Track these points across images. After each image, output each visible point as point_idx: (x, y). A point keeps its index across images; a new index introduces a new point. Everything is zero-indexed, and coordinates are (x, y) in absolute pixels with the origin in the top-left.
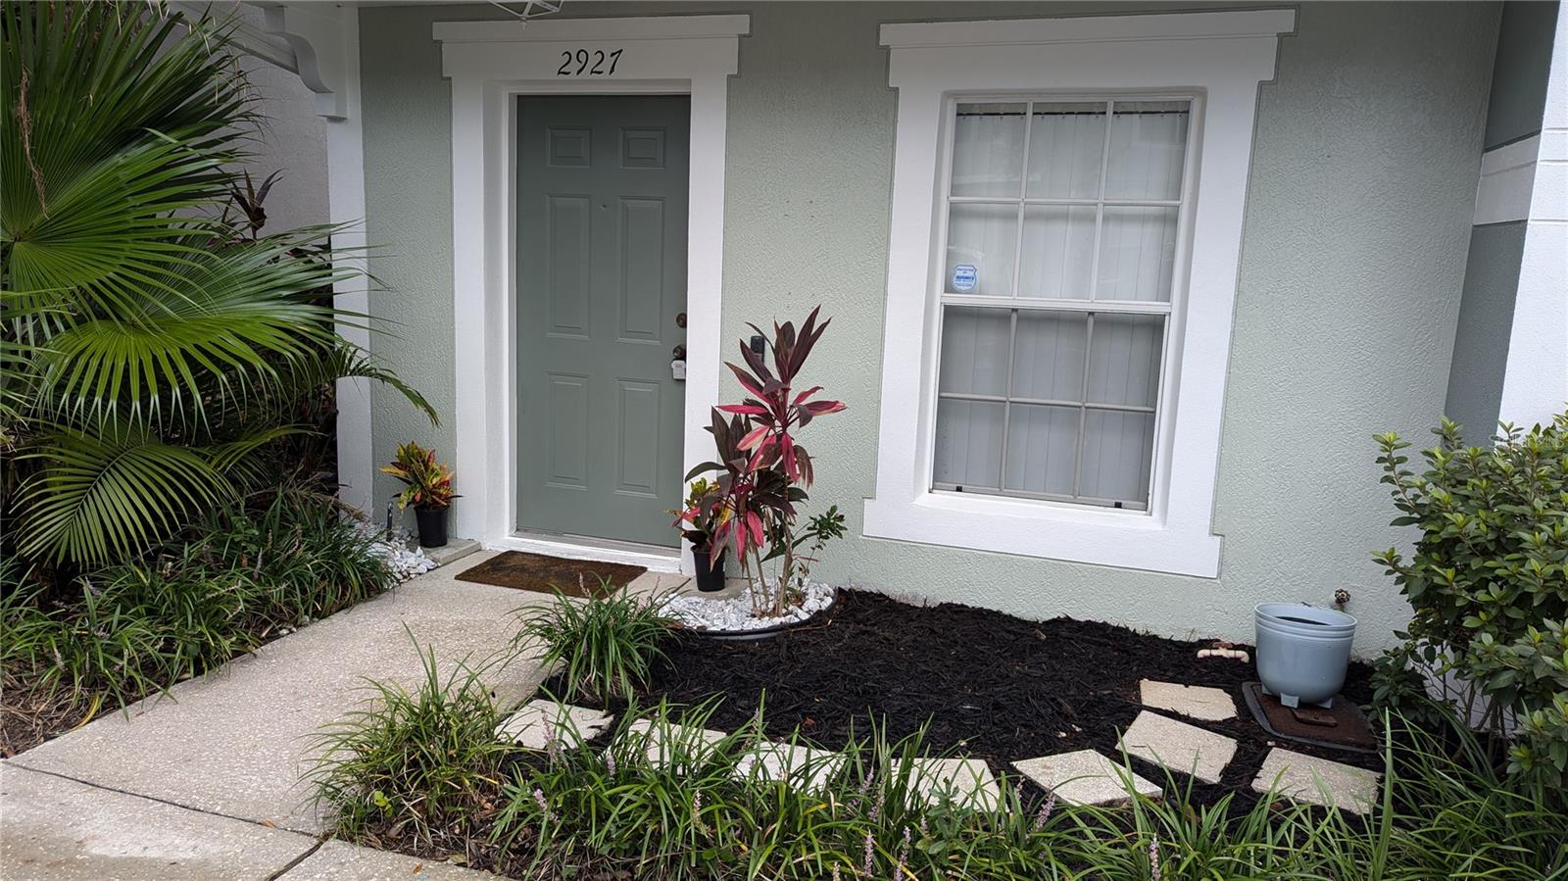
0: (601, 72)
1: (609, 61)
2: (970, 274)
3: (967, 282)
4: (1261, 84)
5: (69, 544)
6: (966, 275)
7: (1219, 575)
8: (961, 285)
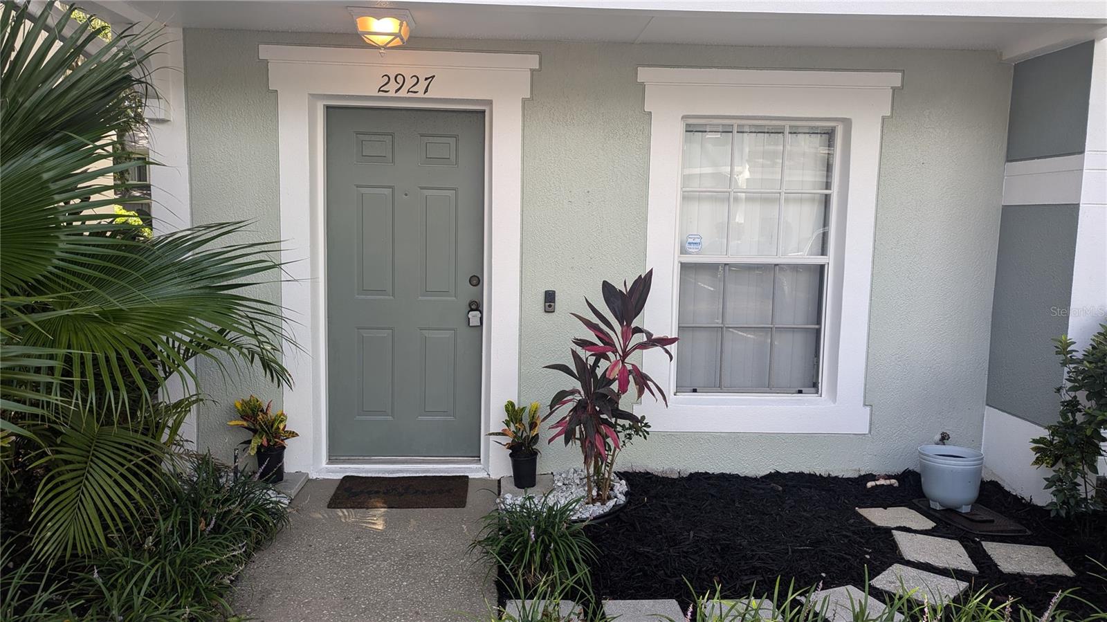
0: (417, 92)
1: (422, 85)
2: (697, 241)
3: (695, 246)
4: (883, 118)
5: (74, 538)
6: (695, 241)
7: (870, 432)
8: (693, 249)
